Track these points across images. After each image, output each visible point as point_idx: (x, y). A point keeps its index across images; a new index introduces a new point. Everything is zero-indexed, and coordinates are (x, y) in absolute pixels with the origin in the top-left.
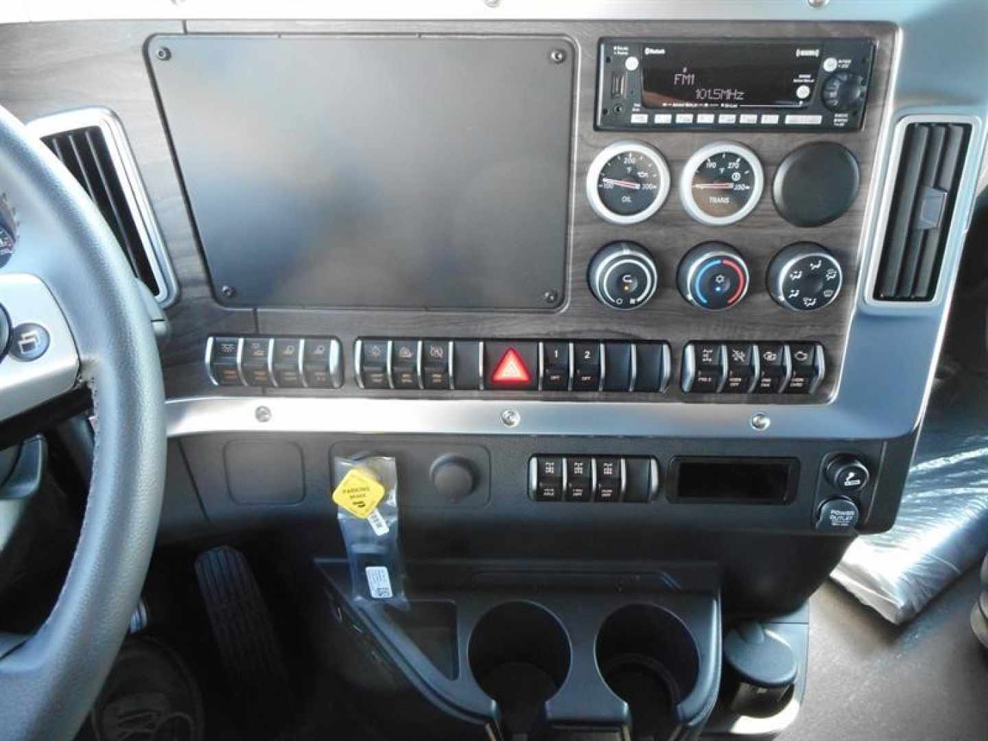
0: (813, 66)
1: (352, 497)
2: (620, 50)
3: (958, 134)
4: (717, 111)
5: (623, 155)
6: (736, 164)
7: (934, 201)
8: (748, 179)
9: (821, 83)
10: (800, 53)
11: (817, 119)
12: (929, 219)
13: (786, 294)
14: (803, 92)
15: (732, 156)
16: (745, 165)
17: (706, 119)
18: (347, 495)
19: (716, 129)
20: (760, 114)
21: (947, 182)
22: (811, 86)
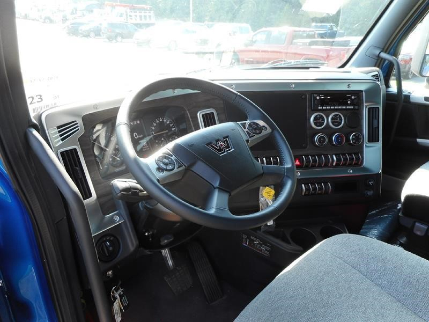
0: (350, 98)
1: (268, 194)
2: (315, 95)
3: (377, 109)
4: (334, 106)
5: (317, 115)
6: (338, 117)
7: (375, 122)
8: (341, 119)
9: (352, 100)
10: (348, 95)
11: (352, 107)
12: (375, 125)
13: (352, 141)
14: (349, 102)
15: (337, 115)
16: (340, 117)
17: (332, 107)
18: (266, 194)
19: (335, 110)
20: (342, 106)
21: (377, 117)
22: (350, 101)
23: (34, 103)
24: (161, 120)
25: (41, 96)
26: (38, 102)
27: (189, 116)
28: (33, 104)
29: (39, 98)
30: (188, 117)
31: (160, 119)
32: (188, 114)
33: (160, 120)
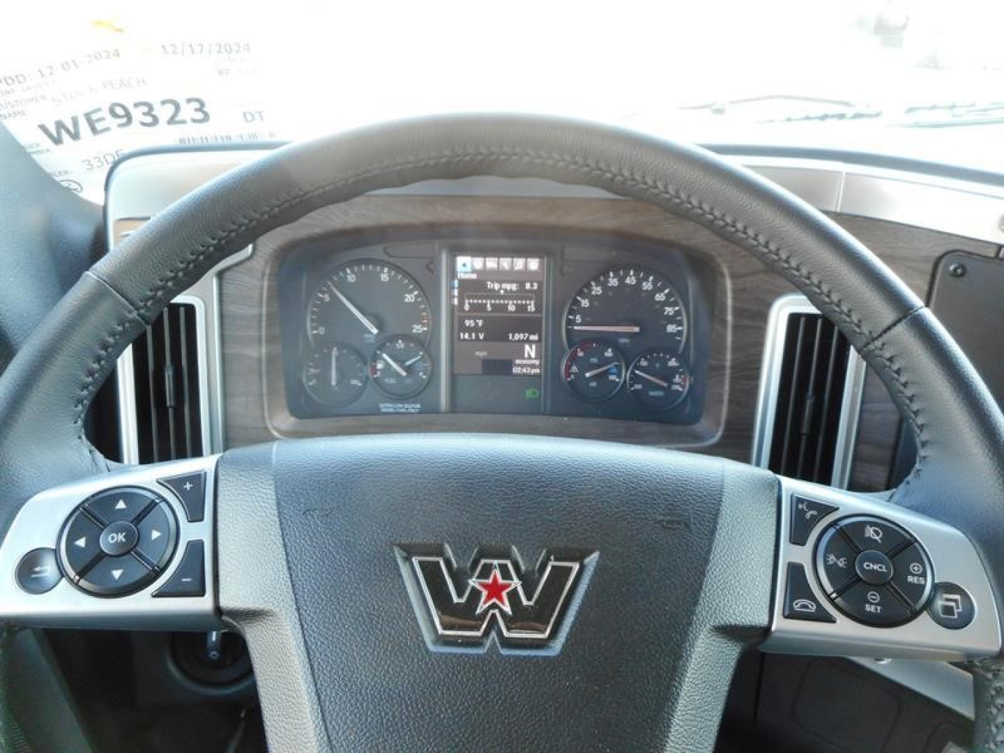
23: (183, 122)
24: (631, 280)
25: (202, 104)
26: (194, 121)
27: (729, 302)
28: (178, 126)
29: (196, 110)
30: (724, 306)
31: (627, 275)
32: (729, 295)
33: (628, 281)
